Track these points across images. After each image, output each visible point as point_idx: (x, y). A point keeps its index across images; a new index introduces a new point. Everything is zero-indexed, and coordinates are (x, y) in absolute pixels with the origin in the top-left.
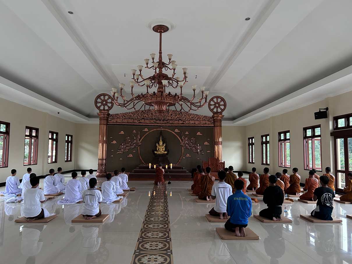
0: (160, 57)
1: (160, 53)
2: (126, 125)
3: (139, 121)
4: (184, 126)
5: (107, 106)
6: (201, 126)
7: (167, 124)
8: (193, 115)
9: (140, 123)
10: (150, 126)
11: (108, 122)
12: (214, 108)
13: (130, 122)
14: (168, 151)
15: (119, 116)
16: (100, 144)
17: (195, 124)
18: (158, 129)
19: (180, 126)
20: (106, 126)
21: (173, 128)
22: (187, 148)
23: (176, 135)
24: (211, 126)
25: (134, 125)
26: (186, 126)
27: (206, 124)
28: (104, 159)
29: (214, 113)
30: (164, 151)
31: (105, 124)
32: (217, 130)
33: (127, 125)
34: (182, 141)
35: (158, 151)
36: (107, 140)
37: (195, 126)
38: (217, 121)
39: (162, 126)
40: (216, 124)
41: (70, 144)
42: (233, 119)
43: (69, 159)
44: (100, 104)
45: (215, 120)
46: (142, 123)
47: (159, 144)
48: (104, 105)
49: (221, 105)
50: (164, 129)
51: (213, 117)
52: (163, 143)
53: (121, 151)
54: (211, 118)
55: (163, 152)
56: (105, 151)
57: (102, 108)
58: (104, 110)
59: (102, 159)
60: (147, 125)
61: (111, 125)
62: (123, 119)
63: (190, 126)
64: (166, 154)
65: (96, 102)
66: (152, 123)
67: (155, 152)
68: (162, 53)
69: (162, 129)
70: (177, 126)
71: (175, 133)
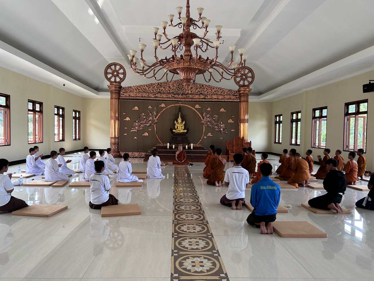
0: (188, 12)
1: (188, 7)
2: (140, 99)
3: (155, 95)
4: (206, 101)
5: (119, 77)
6: (225, 102)
7: (187, 99)
8: (216, 88)
9: (156, 97)
10: (167, 100)
11: (120, 96)
12: (241, 80)
13: (144, 97)
14: (188, 130)
15: (132, 89)
16: (113, 121)
17: (218, 99)
18: (176, 105)
19: (201, 101)
20: (118, 101)
21: (194, 103)
22: (208, 126)
23: (196, 111)
24: (236, 102)
25: (149, 100)
26: (208, 101)
27: (230, 99)
28: (116, 138)
29: (240, 86)
30: (184, 130)
31: (117, 98)
32: (243, 105)
33: (142, 100)
34: (203, 118)
35: (177, 129)
36: (119, 116)
37: (218, 101)
38: (244, 96)
39: (181, 101)
40: (242, 99)
41: (78, 120)
42: (259, 93)
43: (77, 138)
44: (111, 75)
45: (242, 94)
46: (158, 97)
47: (177, 121)
48: (115, 77)
49: (249, 77)
50: (183, 105)
51: (239, 91)
52: (182, 121)
53: (136, 129)
54: (236, 92)
55: (182, 131)
56: (118, 129)
57: (113, 80)
58: (115, 82)
59: (115, 138)
60: (164, 100)
61: (123, 99)
62: (136, 93)
63: (213, 101)
64: (186, 133)
65: (106, 73)
66: (170, 98)
67: (174, 131)
68: (189, 6)
69: (181, 105)
70: (198, 101)
71: (196, 109)
